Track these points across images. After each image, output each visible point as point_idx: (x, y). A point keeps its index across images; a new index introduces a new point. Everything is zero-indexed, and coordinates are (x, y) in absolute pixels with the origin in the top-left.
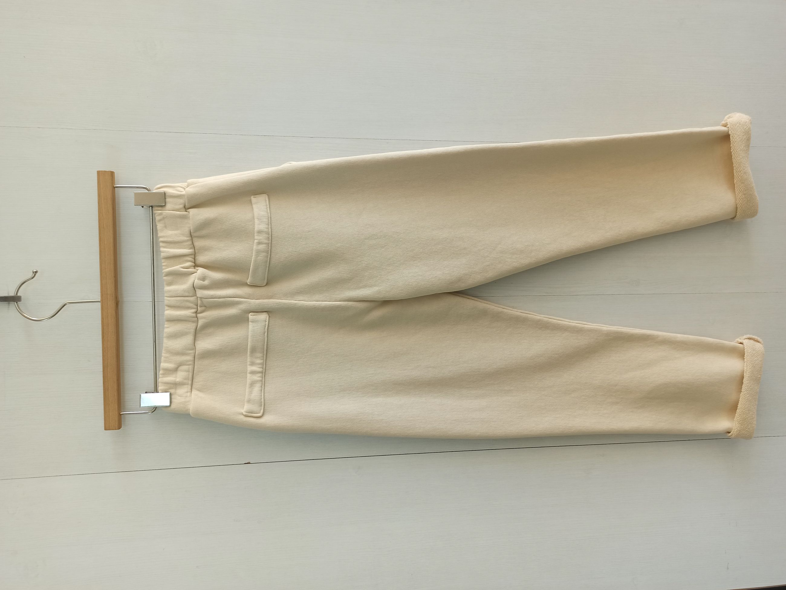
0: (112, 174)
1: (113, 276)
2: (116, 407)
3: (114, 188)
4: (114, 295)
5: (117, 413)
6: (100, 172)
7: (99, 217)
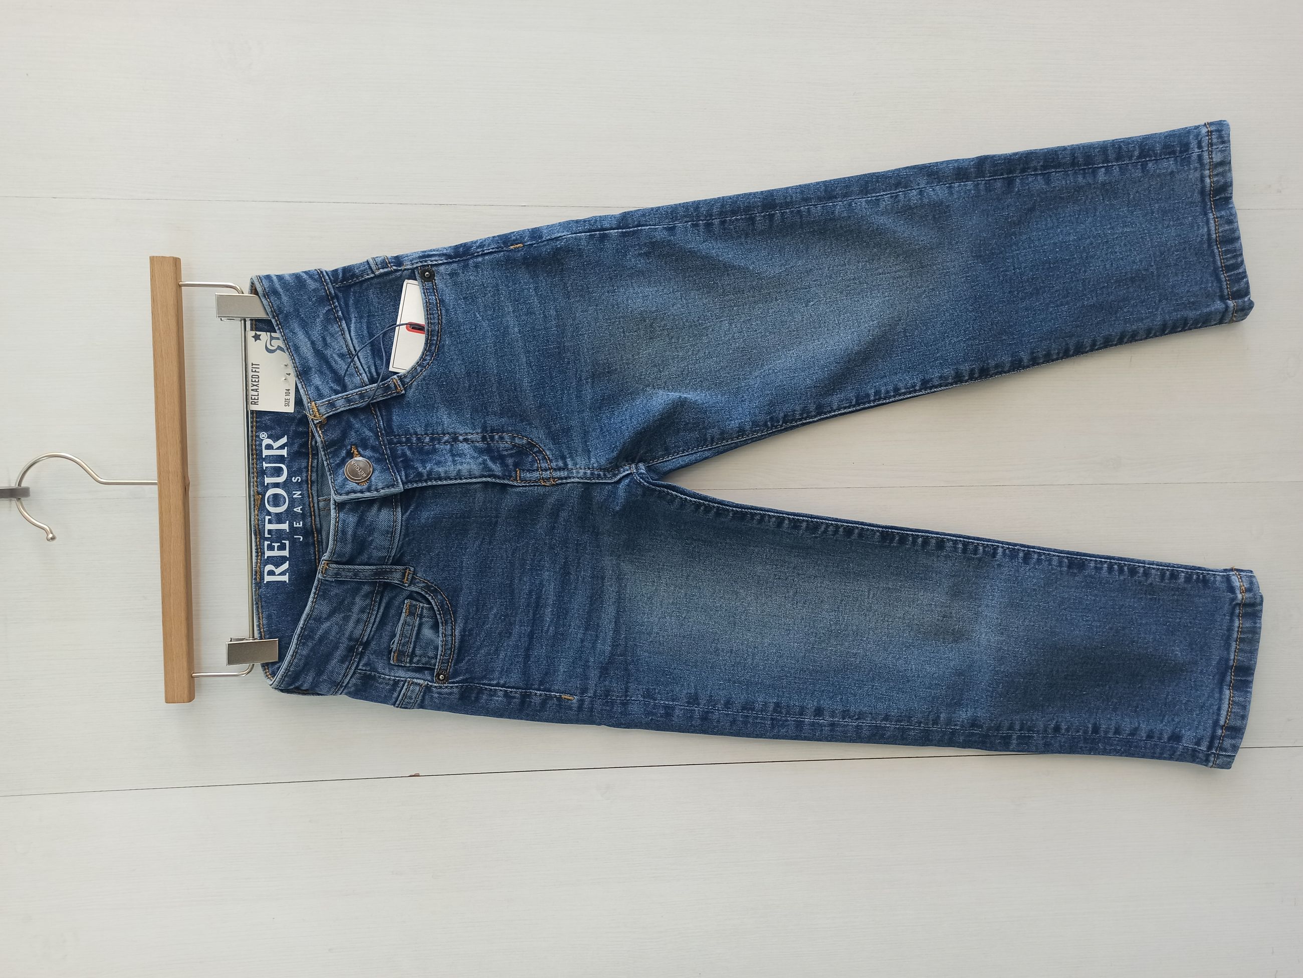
0: (176, 262)
1: (178, 441)
2: (185, 664)
3: (180, 286)
4: (180, 474)
5: (186, 675)
6: (155, 259)
7: (154, 337)
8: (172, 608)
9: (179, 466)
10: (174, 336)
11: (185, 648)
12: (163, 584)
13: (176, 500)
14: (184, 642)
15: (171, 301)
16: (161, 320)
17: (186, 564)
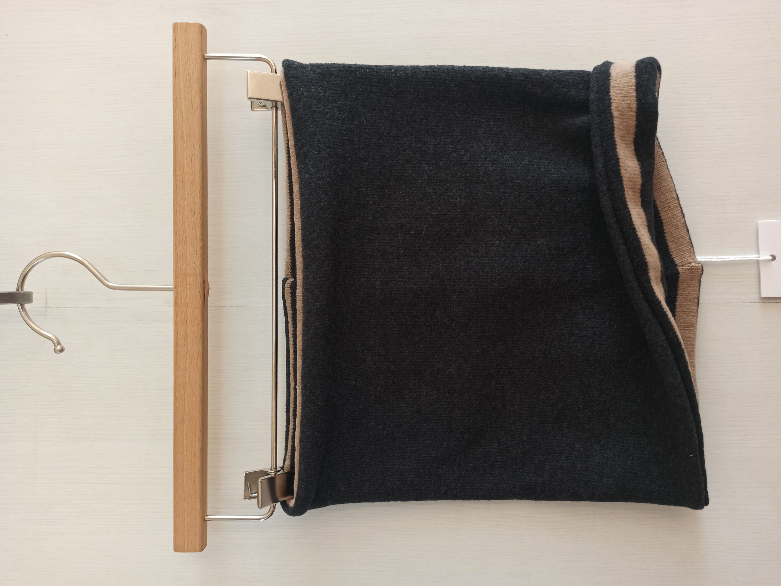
8: (185, 437)
9: (199, 268)
10: (197, 114)
11: (198, 485)
12: (175, 408)
13: (195, 310)
14: (197, 478)
15: (195, 75)
16: (183, 96)
17: (203, 385)
